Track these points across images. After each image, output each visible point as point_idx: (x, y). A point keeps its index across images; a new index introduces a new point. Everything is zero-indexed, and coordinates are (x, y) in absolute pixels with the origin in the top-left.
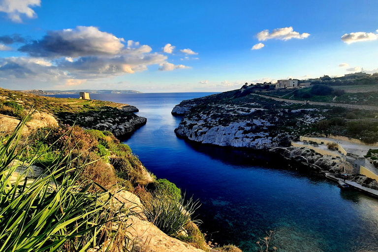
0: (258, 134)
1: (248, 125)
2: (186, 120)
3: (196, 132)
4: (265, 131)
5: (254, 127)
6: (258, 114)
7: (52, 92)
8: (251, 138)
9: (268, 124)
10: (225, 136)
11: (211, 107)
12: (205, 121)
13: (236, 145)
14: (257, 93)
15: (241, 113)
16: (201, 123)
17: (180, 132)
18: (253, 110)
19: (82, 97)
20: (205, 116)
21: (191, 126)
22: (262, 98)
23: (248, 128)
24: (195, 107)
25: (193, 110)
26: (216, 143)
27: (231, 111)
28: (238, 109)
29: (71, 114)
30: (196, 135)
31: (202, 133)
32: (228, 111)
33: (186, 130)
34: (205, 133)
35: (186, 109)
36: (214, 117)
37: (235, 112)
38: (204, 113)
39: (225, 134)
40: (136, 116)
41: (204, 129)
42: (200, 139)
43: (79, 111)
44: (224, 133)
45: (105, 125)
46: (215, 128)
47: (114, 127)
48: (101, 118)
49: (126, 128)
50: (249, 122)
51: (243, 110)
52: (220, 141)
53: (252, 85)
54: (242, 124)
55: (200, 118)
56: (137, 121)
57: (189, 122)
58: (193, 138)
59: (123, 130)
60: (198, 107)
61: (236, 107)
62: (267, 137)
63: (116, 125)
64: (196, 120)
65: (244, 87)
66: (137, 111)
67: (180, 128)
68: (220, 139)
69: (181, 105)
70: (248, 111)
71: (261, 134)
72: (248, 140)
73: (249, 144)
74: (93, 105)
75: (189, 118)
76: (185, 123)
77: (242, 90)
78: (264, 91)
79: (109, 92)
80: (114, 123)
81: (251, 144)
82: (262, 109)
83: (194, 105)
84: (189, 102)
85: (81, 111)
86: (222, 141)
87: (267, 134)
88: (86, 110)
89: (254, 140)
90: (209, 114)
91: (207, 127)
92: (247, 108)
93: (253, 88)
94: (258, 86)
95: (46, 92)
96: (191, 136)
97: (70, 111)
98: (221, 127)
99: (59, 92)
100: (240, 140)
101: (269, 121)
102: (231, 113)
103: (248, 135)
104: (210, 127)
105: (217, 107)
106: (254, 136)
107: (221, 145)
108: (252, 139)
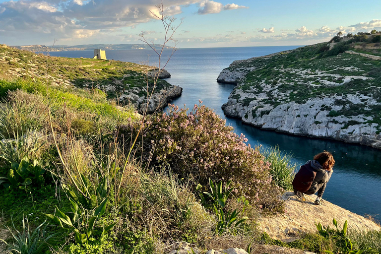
0: (354, 118)
1: (338, 103)
2: (239, 91)
3: (254, 111)
4: (368, 114)
5: (347, 106)
6: (356, 86)
7: (57, 47)
8: (341, 124)
9: (374, 102)
10: (300, 119)
11: (278, 73)
12: (269, 94)
13: (317, 133)
14: (358, 50)
15: (328, 83)
16: (262, 96)
17: (230, 109)
18: (347, 79)
19: (97, 55)
20: (269, 86)
21: (246, 102)
22: (366, 60)
23: (338, 108)
24: (253, 73)
25: (250, 76)
26: (285, 128)
27: (310, 79)
28: (323, 78)
29: (89, 81)
30: (254, 116)
31: (263, 113)
32: (306, 80)
33: (239, 108)
34: (268, 113)
35: (239, 75)
36: (283, 88)
37: (317, 82)
38: (267, 83)
39: (299, 116)
40: (168, 85)
41: (267, 107)
42: (260, 121)
43: (97, 77)
44: (297, 114)
45: (130, 97)
46: (284, 106)
47: (140, 99)
48: (125, 87)
49: (156, 102)
50: (340, 98)
51: (330, 79)
52: (290, 126)
53: (349, 36)
54: (328, 101)
55: (260, 90)
56: (170, 93)
57: (243, 96)
58: (250, 120)
59: (152, 105)
60: (258, 72)
61: (319, 73)
62: (370, 122)
63: (143, 97)
64: (255, 93)
65: (336, 39)
66: (169, 76)
67: (230, 103)
68: (290, 123)
69: (233, 68)
70: (340, 80)
71: (360, 118)
72: (336, 127)
73: (338, 132)
74: (113, 68)
75: (245, 89)
76: (237, 97)
77: (332, 46)
78: (370, 47)
79: (129, 46)
80: (140, 94)
81: (342, 133)
82: (364, 78)
83: (252, 69)
84: (244, 64)
85: (100, 77)
86: (293, 125)
87: (370, 118)
88: (106, 76)
89: (346, 127)
90: (275, 83)
91: (272, 103)
92: (338, 76)
93: (350, 42)
94: (360, 38)
95: (50, 47)
96: (246, 116)
97: (87, 77)
98: (294, 105)
99: (65, 47)
100: (323, 125)
101: (375, 97)
102: (311, 83)
103: (336, 119)
104: (275, 104)
105: (288, 73)
106: (347, 120)
107: (292, 131)
108: (343, 125)
